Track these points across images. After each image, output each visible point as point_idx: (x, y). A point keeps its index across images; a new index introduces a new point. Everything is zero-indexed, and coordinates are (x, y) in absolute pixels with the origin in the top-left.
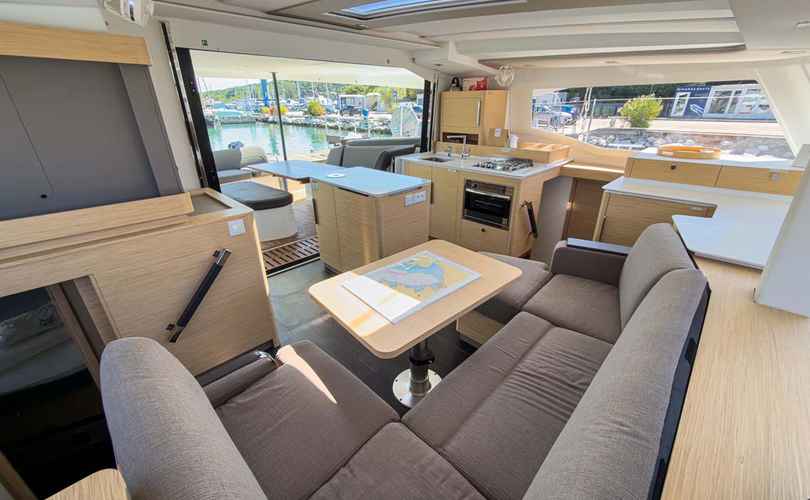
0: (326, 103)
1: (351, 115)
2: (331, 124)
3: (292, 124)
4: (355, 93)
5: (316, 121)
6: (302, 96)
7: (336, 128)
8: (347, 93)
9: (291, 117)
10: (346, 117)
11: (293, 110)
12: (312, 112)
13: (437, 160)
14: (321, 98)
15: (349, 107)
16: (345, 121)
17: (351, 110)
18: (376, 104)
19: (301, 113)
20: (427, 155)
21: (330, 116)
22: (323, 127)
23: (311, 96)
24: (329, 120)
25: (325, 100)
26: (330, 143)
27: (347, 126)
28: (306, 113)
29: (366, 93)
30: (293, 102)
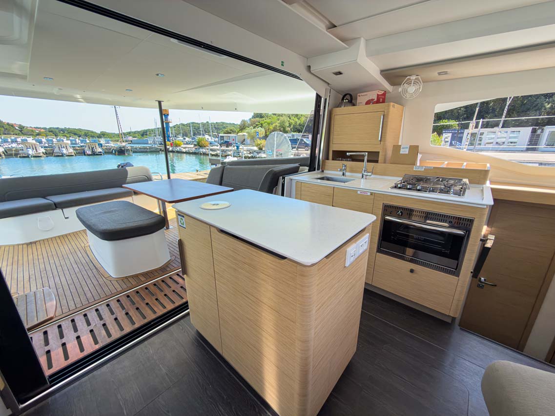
0: (210, 140)
1: (227, 147)
2: (213, 153)
3: (186, 153)
4: (230, 133)
5: (202, 150)
6: (194, 135)
7: (217, 155)
8: (225, 133)
9: (184, 148)
10: (224, 148)
11: (187, 144)
12: (200, 145)
13: (328, 179)
14: (207, 137)
15: (226, 142)
16: (223, 151)
17: (228, 144)
18: (244, 140)
19: (192, 146)
20: (316, 174)
21: (211, 147)
22: (208, 155)
23: (200, 135)
24: (212, 150)
25: (210, 138)
26: (212, 164)
27: (224, 154)
28: (195, 145)
29: (238, 132)
30: (187, 139)
